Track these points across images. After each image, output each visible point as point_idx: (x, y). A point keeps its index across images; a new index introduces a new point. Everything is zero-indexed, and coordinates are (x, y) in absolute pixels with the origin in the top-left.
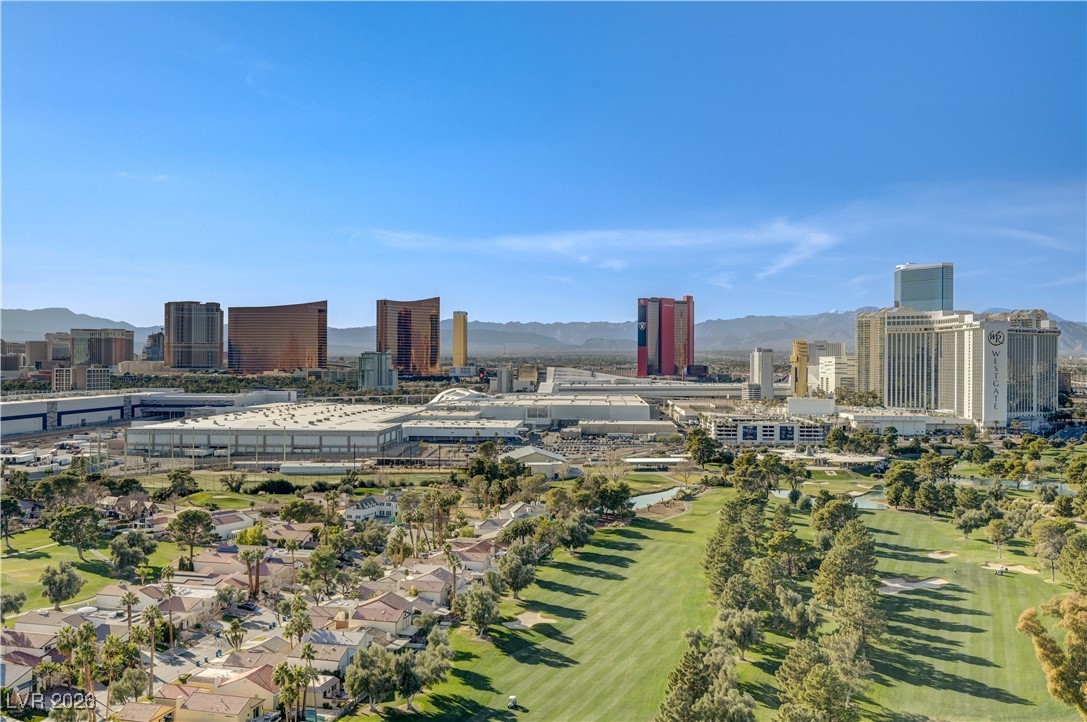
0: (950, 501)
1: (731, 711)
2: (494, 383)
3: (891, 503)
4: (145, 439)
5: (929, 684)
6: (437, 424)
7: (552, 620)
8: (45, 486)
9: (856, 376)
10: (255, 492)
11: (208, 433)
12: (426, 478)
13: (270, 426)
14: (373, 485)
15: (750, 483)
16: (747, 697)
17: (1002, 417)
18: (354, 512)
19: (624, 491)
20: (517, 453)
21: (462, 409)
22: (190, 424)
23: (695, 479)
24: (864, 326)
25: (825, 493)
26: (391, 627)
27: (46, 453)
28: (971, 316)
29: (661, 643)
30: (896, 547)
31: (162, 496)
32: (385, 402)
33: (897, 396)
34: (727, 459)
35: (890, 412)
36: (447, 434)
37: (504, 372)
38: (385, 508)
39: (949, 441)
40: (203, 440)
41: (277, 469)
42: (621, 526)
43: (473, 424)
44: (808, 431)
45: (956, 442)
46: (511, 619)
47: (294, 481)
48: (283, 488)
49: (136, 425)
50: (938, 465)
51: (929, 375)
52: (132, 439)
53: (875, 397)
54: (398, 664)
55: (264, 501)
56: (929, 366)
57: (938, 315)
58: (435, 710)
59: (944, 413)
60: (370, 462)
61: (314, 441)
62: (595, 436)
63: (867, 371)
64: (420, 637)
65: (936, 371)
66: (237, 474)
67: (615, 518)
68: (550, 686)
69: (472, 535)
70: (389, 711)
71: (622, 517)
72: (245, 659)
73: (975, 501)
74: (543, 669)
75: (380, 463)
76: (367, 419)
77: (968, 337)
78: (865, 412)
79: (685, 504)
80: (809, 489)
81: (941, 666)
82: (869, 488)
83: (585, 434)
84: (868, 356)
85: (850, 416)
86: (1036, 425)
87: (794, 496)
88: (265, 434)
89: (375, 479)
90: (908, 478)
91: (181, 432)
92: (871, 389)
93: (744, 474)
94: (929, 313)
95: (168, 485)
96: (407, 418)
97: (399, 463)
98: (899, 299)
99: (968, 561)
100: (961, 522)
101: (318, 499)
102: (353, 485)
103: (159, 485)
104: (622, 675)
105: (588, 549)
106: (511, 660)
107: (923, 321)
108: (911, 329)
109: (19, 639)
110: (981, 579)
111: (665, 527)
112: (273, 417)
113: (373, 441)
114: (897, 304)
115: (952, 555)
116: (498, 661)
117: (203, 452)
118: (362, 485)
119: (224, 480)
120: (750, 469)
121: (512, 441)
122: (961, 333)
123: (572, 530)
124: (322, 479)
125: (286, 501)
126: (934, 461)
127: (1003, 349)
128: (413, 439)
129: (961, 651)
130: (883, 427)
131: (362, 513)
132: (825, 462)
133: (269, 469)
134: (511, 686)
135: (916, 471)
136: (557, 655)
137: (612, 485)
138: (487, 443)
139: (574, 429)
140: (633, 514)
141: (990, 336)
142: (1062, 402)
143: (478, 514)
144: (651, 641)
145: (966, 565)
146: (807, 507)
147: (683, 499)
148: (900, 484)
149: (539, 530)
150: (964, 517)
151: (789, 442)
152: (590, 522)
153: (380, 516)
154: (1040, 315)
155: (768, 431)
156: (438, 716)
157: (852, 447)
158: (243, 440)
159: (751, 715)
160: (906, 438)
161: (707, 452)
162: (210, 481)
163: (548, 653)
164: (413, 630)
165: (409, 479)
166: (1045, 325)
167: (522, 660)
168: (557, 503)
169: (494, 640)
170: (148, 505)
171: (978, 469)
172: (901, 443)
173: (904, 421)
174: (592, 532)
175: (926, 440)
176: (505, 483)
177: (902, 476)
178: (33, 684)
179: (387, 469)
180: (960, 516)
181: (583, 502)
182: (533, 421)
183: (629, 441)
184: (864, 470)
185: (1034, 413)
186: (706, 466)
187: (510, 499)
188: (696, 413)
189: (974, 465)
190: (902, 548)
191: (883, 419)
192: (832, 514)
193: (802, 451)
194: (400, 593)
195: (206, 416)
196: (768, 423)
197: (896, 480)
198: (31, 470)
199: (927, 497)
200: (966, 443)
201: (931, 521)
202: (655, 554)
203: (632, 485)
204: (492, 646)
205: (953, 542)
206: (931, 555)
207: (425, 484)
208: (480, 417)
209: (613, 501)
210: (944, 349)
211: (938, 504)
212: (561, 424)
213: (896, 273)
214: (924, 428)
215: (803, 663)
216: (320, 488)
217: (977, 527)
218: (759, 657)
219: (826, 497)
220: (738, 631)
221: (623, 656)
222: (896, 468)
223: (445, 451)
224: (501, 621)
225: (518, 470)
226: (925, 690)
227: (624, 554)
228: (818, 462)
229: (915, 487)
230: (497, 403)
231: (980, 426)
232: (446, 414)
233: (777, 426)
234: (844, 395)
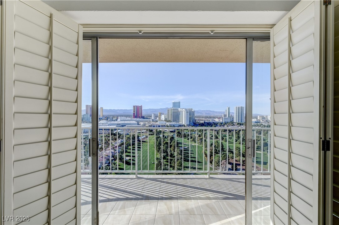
2: (109, 119)
3: (177, 136)
9: (167, 118)
15: (157, 134)
17: (188, 123)
21: (105, 124)
23: (147, 134)
24: (168, 110)
28: (184, 109)
33: (174, 121)
34: (152, 131)
35: (173, 123)
37: (111, 117)
44: (162, 126)
57: (179, 109)
59: (180, 123)
63: (169, 117)
65: (179, 117)
73: (189, 135)
77: (184, 112)
78: (170, 123)
79: (147, 138)
84: (169, 115)
85: (168, 124)
86: (192, 124)
87: (163, 136)
92: (170, 120)
107: (177, 110)
110: (192, 146)
111: (145, 142)
114: (173, 107)
115: (187, 143)
120: (157, 132)
127: (188, 114)
132: (166, 131)
135: (180, 132)
140: (140, 140)
141: (187, 112)
142: (195, 121)
143: (113, 142)
148: (178, 133)
150: (188, 138)
154: (192, 109)
164: (108, 162)
166: (193, 110)
167: (128, 165)
168: (128, 139)
173: (175, 124)
182: (118, 125)
184: (172, 132)
185: (192, 123)
188: (145, 124)
190: (180, 143)
191: (172, 124)
192: (170, 138)
196: (156, 125)
202: (145, 146)
208: (108, 125)
210: (180, 114)
212: (123, 126)
213: (172, 103)
214: (178, 125)
222: (177, 131)
229: (180, 134)
230: (111, 123)
231: (185, 125)
232: (102, 125)
233: (158, 125)
234: (166, 120)
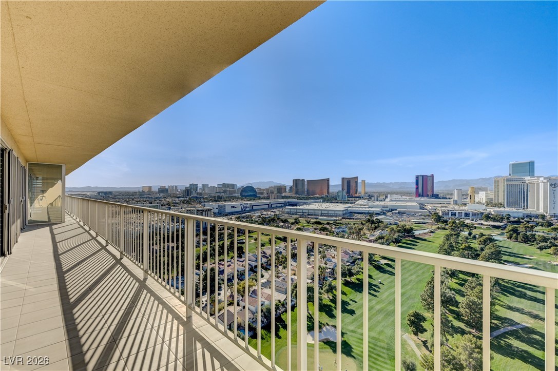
0: (533, 239)
1: (447, 295)
2: (373, 199)
3: (508, 238)
4: (289, 210)
5: (524, 298)
6: (357, 209)
7: (390, 262)
8: (269, 220)
9: (494, 198)
10: (313, 224)
11: (302, 209)
12: (354, 222)
13: (316, 208)
14: (341, 223)
15: (454, 229)
16: (453, 292)
18: (336, 230)
19: (412, 229)
20: (379, 217)
21: (364, 205)
22: (298, 207)
23: (435, 227)
24: (497, 182)
25: (482, 234)
26: (346, 259)
27: (269, 213)
28: (543, 178)
29: (423, 273)
30: (510, 253)
31: (293, 224)
32: (344, 203)
33: (509, 204)
34: (446, 222)
35: (507, 209)
36: (360, 211)
37: (376, 195)
38: (344, 230)
39: (533, 219)
40: (301, 211)
41: (318, 218)
42: (411, 239)
43: (367, 209)
44: (475, 214)
45: (535, 220)
46: (378, 261)
47: (322, 222)
48: (319, 223)
49: (287, 207)
50: (528, 227)
51: (524, 197)
52: (286, 210)
53: (501, 204)
54: (348, 269)
55: (315, 226)
56: (524, 194)
57: (528, 178)
58: (357, 282)
59: (531, 210)
60: (340, 218)
61: (326, 212)
62: (402, 213)
63: (498, 196)
64: (353, 263)
65: (527, 196)
66: (309, 219)
67: (409, 236)
68: (390, 280)
69: (367, 238)
70: (345, 280)
71: (411, 236)
72: (311, 263)
73: (545, 240)
74: (387, 275)
75: (343, 218)
76: (340, 207)
77: (541, 186)
78: (497, 209)
79: (431, 234)
80: (475, 232)
81: (529, 293)
82: (499, 233)
83: (399, 213)
84: (498, 191)
85: (492, 210)
87: (470, 234)
88: (315, 210)
89: (341, 222)
90: (515, 231)
91: (297, 209)
92: (500, 202)
93: (452, 226)
94: (524, 177)
95: (294, 221)
96: (350, 207)
97: (347, 218)
98: (511, 173)
99: (542, 260)
100: (538, 246)
101: (328, 226)
102: (336, 223)
103: (292, 221)
104: (411, 280)
105: (400, 244)
106: (378, 272)
107: (521, 180)
108: (516, 183)
109: (264, 253)
110: (548, 267)
111: (425, 240)
112: (317, 206)
113: (341, 213)
114: (510, 175)
115: (534, 257)
116: (374, 271)
117: (301, 214)
118: (338, 223)
119: (306, 221)
120: (454, 225)
121: (378, 214)
122: (538, 184)
123: (396, 239)
124: (329, 221)
125: (320, 226)
126: (526, 225)
128: (351, 212)
129: (538, 289)
130: (504, 214)
131: (338, 230)
132: (481, 224)
133: (316, 218)
134: (378, 278)
135: (518, 229)
136: (391, 272)
137: (408, 227)
138: (371, 214)
139: (396, 211)
140: (414, 236)
141: (552, 185)
143: (369, 232)
144: (420, 272)
145: (540, 261)
146: (474, 237)
147: (431, 232)
148: (512, 232)
149: (386, 238)
150: (539, 245)
151: (468, 218)
152: (401, 237)
153: (343, 231)
155: (460, 214)
156: (358, 284)
157: (492, 220)
158: (310, 211)
159: (454, 298)
160: (514, 218)
161: (438, 219)
162: (303, 220)
163: (388, 271)
164: (351, 261)
165: (350, 223)
167: (381, 272)
168: (391, 231)
169: (373, 266)
170: (290, 225)
171: (546, 229)
172: (512, 219)
173: (514, 212)
174: (402, 240)
175: (523, 219)
176: (376, 225)
177: (512, 230)
178: (267, 262)
179: (345, 220)
180: (538, 244)
181: (399, 231)
182: (384, 209)
183: (413, 215)
184: (498, 227)
186: (438, 223)
187: (378, 229)
188: (435, 208)
189: (544, 228)
190: (512, 253)
191: (504, 212)
192: (484, 240)
193: (473, 220)
194: (348, 251)
195: (302, 205)
196: (460, 212)
197: (510, 231)
198: (266, 216)
199: (523, 237)
200: (541, 220)
201: (525, 245)
202: (421, 248)
203: (414, 227)
204: (372, 267)
205: (535, 253)
206: (525, 256)
207: (354, 224)
208: (369, 207)
209: (409, 232)
210: (531, 189)
211: (527, 240)
212: (392, 210)
213: (510, 165)
214: (522, 215)
215: (474, 285)
216: (328, 224)
217: (546, 249)
218: (457, 281)
219: (482, 235)
220: (450, 272)
221: (411, 275)
222: (510, 227)
223: (360, 217)
224: (375, 261)
225: (380, 222)
226: (523, 300)
227: (411, 246)
228: (479, 224)
229: (518, 234)
230: (374, 204)
231: (547, 215)
232: (359, 206)
233: (463, 212)
234: (489, 203)
